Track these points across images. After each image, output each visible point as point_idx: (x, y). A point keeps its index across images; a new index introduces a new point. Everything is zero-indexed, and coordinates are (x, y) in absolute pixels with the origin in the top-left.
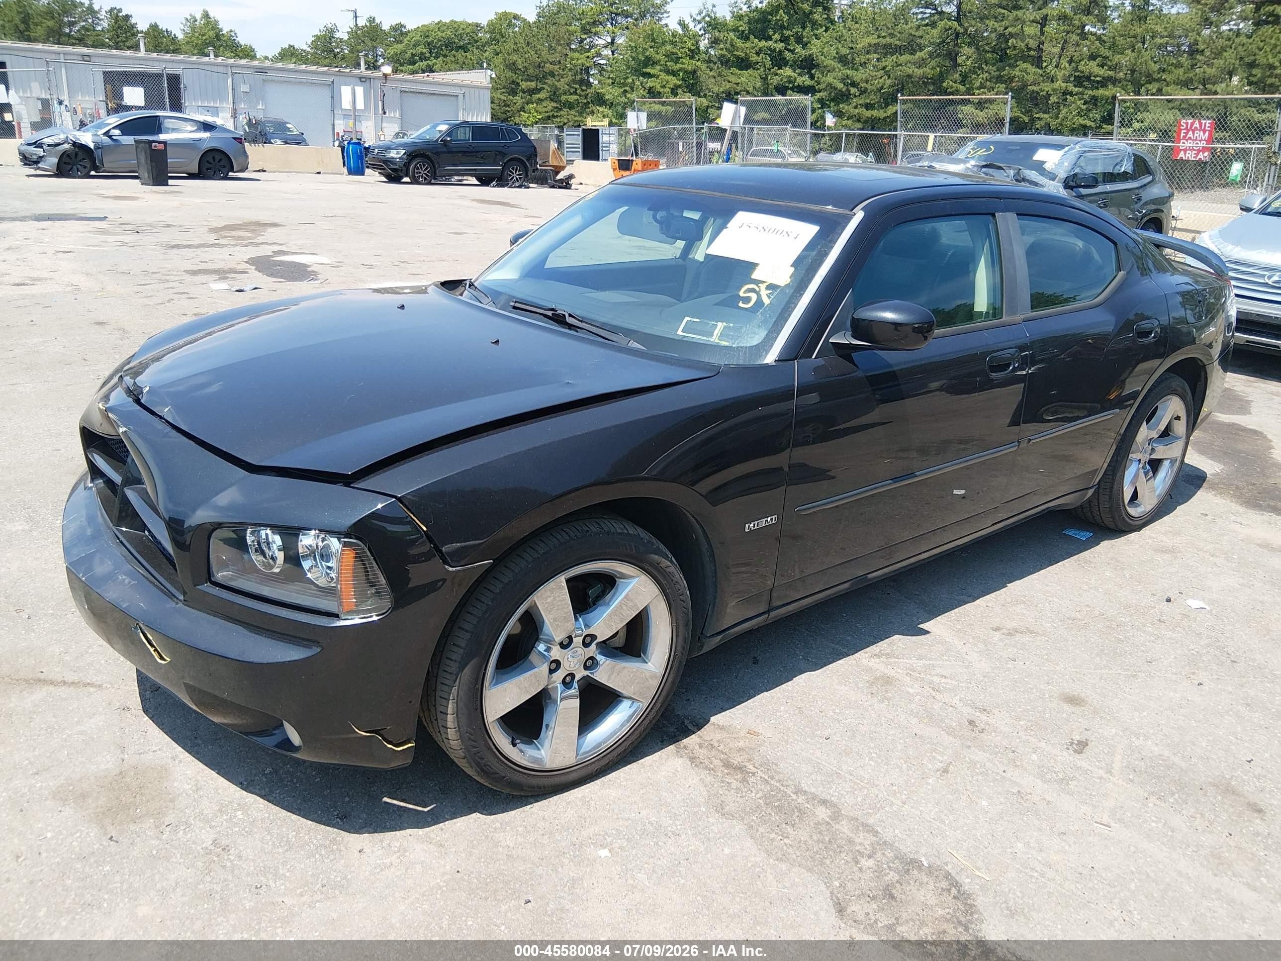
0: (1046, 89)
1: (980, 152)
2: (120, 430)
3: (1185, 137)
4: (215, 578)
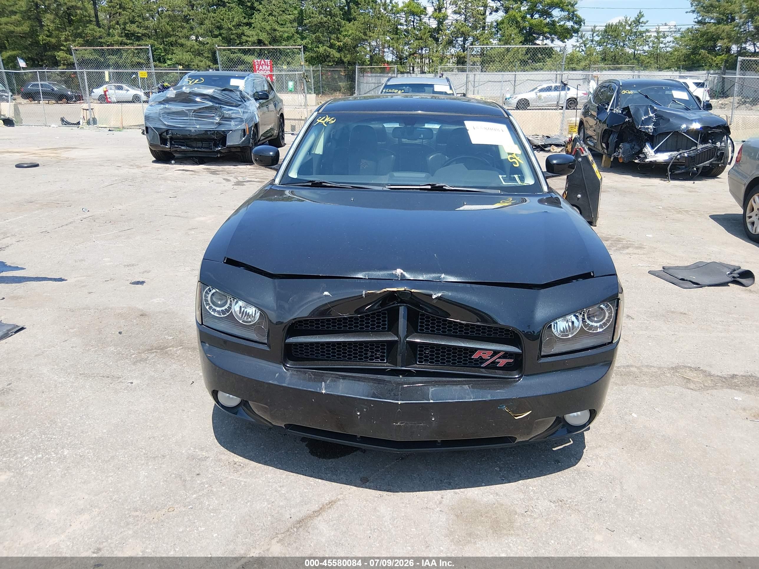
0: (110, 41)
1: (196, 82)
2: (434, 297)
3: (258, 69)
4: (543, 354)
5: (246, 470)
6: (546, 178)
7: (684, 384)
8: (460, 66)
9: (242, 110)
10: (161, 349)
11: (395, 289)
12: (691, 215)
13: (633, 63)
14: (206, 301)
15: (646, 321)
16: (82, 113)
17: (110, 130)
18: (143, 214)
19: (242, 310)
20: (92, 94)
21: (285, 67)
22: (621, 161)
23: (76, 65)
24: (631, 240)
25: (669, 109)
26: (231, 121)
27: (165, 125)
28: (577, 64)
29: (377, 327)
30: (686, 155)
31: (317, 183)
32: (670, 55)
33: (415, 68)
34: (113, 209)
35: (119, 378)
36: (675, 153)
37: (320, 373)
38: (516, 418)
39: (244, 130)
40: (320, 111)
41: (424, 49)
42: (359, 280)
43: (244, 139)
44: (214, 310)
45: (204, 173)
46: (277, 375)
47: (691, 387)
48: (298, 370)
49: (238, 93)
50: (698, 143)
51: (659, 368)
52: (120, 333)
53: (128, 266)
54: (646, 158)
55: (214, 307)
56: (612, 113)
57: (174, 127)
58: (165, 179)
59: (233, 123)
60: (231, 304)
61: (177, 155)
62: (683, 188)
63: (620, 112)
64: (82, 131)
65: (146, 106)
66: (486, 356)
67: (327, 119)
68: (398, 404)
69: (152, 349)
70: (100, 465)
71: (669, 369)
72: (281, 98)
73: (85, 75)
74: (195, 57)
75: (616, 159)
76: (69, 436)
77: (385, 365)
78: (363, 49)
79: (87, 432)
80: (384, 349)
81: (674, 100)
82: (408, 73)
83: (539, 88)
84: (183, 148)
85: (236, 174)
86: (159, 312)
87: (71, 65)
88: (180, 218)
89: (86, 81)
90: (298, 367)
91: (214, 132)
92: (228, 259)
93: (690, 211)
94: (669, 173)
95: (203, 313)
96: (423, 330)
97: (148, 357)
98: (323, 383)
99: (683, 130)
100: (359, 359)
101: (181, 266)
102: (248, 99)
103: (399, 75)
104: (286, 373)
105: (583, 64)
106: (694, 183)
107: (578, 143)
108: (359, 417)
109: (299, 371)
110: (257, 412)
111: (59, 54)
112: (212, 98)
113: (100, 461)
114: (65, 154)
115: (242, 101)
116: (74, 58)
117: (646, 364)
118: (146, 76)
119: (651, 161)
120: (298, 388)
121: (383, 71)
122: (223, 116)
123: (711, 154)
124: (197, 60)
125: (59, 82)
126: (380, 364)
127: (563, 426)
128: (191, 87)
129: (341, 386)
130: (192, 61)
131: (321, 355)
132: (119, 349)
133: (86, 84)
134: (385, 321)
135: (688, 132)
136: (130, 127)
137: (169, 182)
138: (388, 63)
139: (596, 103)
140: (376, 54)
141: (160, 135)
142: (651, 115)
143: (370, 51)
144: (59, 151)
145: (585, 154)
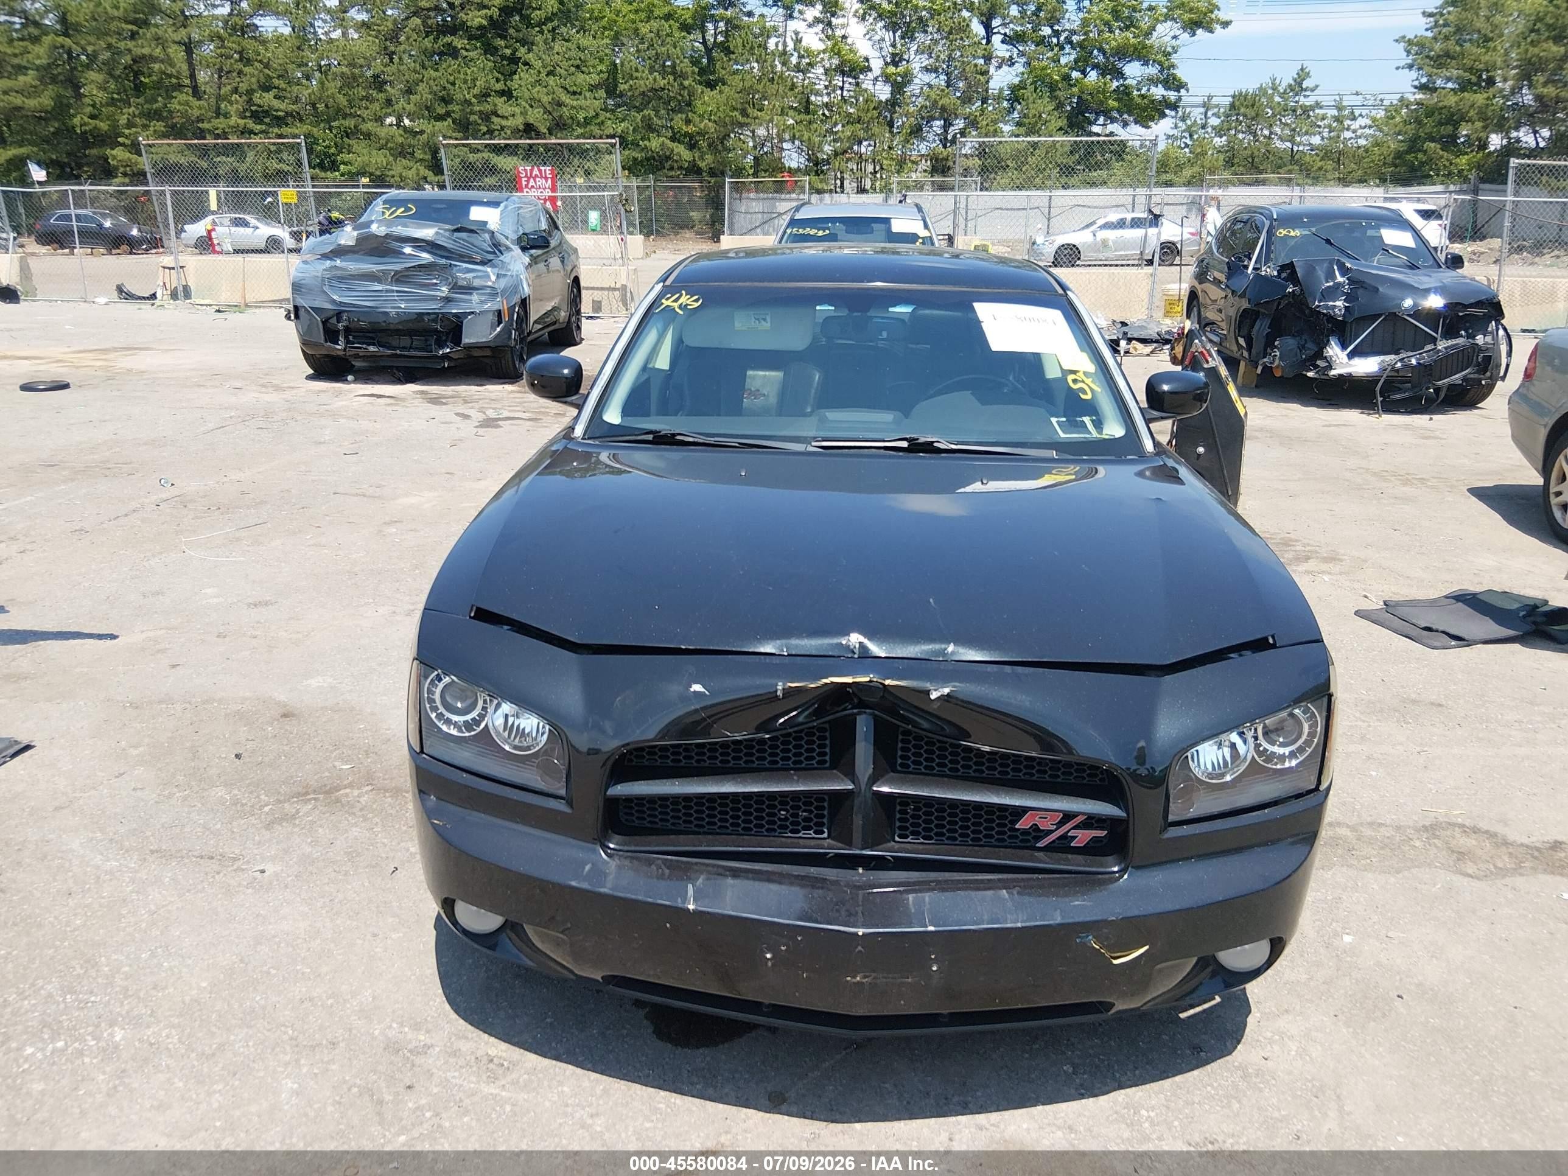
0: (221, 126)
1: (398, 213)
2: (934, 695)
3: (526, 186)
4: (1171, 818)
5: (514, 1076)
6: (1148, 422)
7: (1452, 863)
8: (938, 179)
9: (496, 270)
10: (327, 793)
11: (848, 680)
12: (1432, 487)
13: (1290, 172)
14: (431, 701)
15: (1360, 723)
16: (162, 276)
17: (219, 311)
18: (288, 491)
19: (510, 723)
20: (183, 235)
21: (580, 181)
22: (1278, 374)
23: (149, 176)
24: (1311, 542)
25: (1375, 267)
26: (471, 294)
27: (334, 302)
28: (1176, 173)
29: (807, 759)
30: (1414, 361)
31: (665, 436)
32: (1364, 154)
33: (846, 183)
34: (225, 479)
35: (235, 860)
36: (1390, 358)
37: (682, 862)
38: (1115, 962)
39: (499, 312)
40: (668, 283)
41: (865, 143)
42: (768, 659)
43: (498, 329)
44: (448, 722)
45: (416, 402)
46: (588, 868)
47: (1470, 871)
48: (632, 856)
49: (487, 236)
50: (1438, 336)
51: (1398, 828)
52: (238, 756)
53: (255, 605)
54: (1330, 367)
55: (448, 715)
56: (1258, 277)
57: (354, 305)
58: (334, 415)
59: (475, 297)
60: (484, 709)
61: (358, 364)
62: (1409, 429)
63: (1275, 273)
64: (160, 311)
65: (295, 260)
66: (1047, 825)
67: (684, 299)
68: (856, 934)
69: (307, 793)
70: (193, 1066)
71: (1417, 830)
72: (575, 245)
73: (168, 196)
74: (395, 160)
75: (1267, 369)
76: (126, 998)
77: (826, 843)
78: (740, 144)
79: (166, 988)
80: (823, 808)
81: (1385, 249)
82: (831, 191)
83: (1100, 222)
84: (372, 349)
85: (481, 404)
86: (322, 708)
87: (139, 177)
88: (365, 499)
89: (170, 209)
90: (633, 848)
91: (437, 317)
92: (478, 609)
93: (1428, 480)
94: (1380, 399)
95: (424, 728)
96: (909, 767)
97: (298, 812)
98: (690, 886)
99: (1406, 310)
100: (768, 830)
101: (368, 604)
102: (508, 248)
103: (815, 198)
104: (608, 863)
105: (1188, 172)
106: (1431, 419)
107: (1196, 341)
108: (770, 964)
109: (637, 859)
110: (539, 945)
111: (114, 152)
112: (431, 246)
113: (193, 1055)
114: (125, 362)
115: (494, 253)
116: (145, 163)
117: (1369, 819)
118: (295, 200)
119: (1341, 375)
120: (633, 897)
121: (780, 187)
122: (456, 283)
123: (1466, 358)
124: (399, 167)
125: (115, 210)
126: (813, 843)
127: (1214, 974)
128: (388, 223)
129: (729, 893)
130: (388, 167)
131: (685, 822)
132: (236, 792)
133: (171, 215)
134: (824, 746)
135: (1417, 314)
136: (260, 305)
137: (342, 421)
138: (791, 171)
139: (1221, 254)
140: (766, 153)
141: (324, 323)
142: (1340, 279)
143: (755, 147)
144: (112, 356)
145: (1212, 364)
